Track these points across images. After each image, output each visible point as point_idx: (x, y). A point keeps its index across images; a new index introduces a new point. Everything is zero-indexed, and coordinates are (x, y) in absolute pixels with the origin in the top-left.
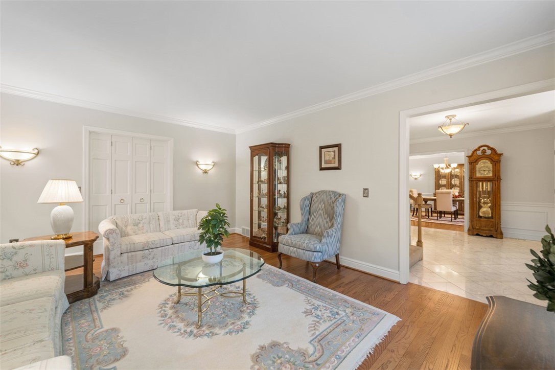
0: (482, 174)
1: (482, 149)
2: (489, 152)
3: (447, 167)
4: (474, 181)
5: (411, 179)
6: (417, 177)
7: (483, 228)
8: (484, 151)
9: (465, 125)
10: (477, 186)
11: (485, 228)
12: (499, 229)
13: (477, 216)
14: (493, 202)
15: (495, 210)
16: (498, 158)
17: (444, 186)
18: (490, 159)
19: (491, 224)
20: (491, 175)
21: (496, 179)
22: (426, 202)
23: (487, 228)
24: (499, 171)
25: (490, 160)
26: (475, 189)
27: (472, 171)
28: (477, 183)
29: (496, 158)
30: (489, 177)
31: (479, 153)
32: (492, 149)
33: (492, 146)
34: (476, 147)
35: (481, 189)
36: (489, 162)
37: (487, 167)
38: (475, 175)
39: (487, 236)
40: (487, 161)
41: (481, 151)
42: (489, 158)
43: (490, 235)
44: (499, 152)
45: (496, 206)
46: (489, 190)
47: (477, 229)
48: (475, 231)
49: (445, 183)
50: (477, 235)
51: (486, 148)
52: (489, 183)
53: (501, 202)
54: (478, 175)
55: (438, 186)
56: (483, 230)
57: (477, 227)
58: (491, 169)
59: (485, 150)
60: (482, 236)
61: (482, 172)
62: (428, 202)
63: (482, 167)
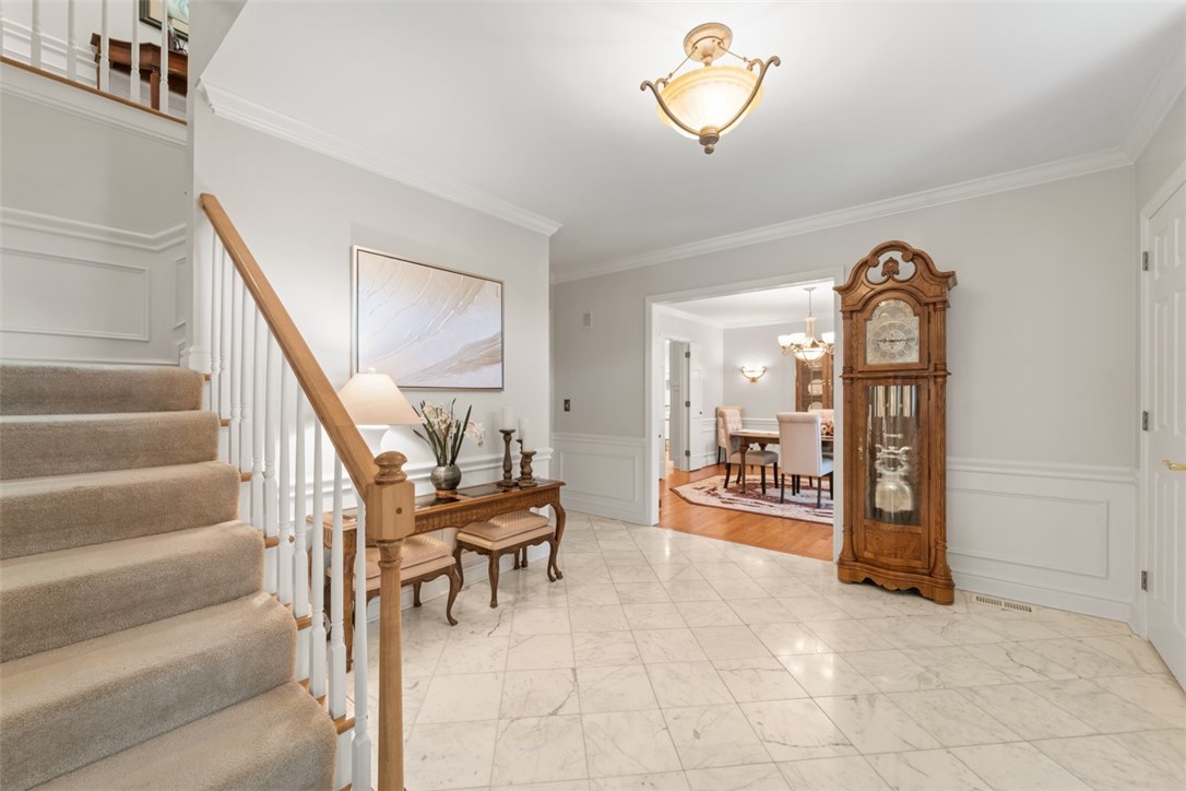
0: (884, 354)
1: (883, 258)
2: (907, 270)
3: (814, 345)
4: (861, 379)
5: (744, 380)
6: (755, 375)
7: (884, 560)
8: (891, 269)
9: (764, 70)
10: (870, 399)
11: (892, 561)
12: (940, 565)
13: (869, 514)
14: (920, 463)
15: (925, 493)
16: (938, 290)
17: (818, 398)
18: (911, 294)
19: (913, 544)
20: (913, 357)
21: (930, 374)
22: (763, 446)
23: (898, 562)
24: (942, 342)
25: (913, 301)
26: (861, 411)
27: (854, 343)
28: (867, 388)
29: (930, 290)
30: (907, 368)
31: (875, 274)
32: (916, 257)
33: (916, 245)
34: (865, 254)
35: (881, 412)
36: (909, 310)
37: (901, 327)
38: (860, 359)
39: (898, 591)
40: (902, 304)
41: (880, 268)
42: (908, 291)
43: (910, 586)
44: (941, 266)
45: (929, 475)
46: (907, 413)
47: (867, 562)
48: (860, 569)
49: (821, 393)
50: (868, 582)
51: (897, 255)
52: (907, 389)
53: (948, 459)
54: (873, 359)
55: (804, 401)
56: (887, 567)
57: (868, 555)
58: (916, 334)
59: (896, 262)
60: (882, 588)
61: (885, 347)
62: (769, 447)
63: (884, 328)
